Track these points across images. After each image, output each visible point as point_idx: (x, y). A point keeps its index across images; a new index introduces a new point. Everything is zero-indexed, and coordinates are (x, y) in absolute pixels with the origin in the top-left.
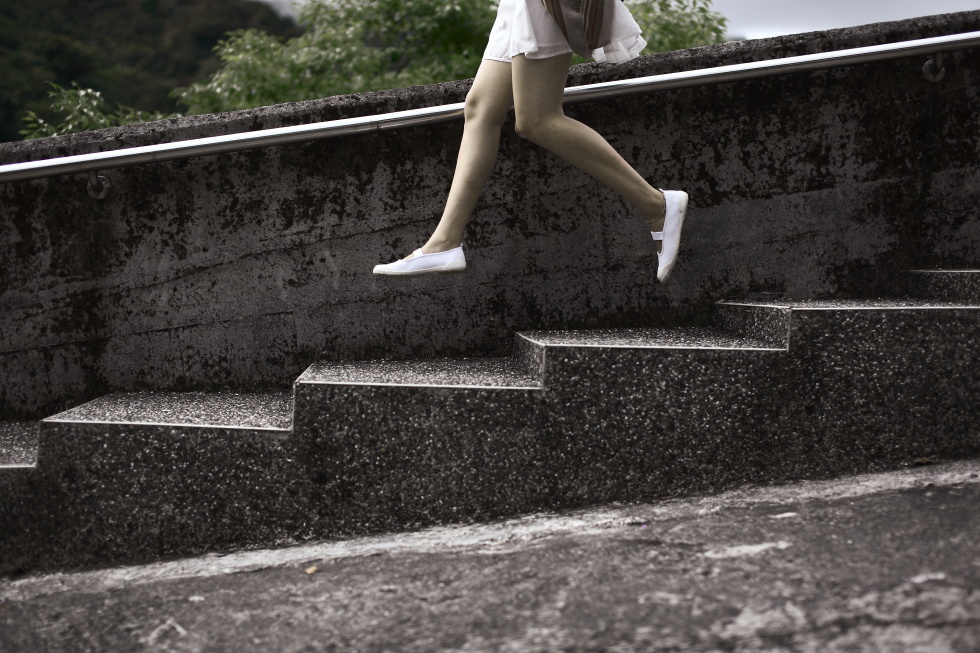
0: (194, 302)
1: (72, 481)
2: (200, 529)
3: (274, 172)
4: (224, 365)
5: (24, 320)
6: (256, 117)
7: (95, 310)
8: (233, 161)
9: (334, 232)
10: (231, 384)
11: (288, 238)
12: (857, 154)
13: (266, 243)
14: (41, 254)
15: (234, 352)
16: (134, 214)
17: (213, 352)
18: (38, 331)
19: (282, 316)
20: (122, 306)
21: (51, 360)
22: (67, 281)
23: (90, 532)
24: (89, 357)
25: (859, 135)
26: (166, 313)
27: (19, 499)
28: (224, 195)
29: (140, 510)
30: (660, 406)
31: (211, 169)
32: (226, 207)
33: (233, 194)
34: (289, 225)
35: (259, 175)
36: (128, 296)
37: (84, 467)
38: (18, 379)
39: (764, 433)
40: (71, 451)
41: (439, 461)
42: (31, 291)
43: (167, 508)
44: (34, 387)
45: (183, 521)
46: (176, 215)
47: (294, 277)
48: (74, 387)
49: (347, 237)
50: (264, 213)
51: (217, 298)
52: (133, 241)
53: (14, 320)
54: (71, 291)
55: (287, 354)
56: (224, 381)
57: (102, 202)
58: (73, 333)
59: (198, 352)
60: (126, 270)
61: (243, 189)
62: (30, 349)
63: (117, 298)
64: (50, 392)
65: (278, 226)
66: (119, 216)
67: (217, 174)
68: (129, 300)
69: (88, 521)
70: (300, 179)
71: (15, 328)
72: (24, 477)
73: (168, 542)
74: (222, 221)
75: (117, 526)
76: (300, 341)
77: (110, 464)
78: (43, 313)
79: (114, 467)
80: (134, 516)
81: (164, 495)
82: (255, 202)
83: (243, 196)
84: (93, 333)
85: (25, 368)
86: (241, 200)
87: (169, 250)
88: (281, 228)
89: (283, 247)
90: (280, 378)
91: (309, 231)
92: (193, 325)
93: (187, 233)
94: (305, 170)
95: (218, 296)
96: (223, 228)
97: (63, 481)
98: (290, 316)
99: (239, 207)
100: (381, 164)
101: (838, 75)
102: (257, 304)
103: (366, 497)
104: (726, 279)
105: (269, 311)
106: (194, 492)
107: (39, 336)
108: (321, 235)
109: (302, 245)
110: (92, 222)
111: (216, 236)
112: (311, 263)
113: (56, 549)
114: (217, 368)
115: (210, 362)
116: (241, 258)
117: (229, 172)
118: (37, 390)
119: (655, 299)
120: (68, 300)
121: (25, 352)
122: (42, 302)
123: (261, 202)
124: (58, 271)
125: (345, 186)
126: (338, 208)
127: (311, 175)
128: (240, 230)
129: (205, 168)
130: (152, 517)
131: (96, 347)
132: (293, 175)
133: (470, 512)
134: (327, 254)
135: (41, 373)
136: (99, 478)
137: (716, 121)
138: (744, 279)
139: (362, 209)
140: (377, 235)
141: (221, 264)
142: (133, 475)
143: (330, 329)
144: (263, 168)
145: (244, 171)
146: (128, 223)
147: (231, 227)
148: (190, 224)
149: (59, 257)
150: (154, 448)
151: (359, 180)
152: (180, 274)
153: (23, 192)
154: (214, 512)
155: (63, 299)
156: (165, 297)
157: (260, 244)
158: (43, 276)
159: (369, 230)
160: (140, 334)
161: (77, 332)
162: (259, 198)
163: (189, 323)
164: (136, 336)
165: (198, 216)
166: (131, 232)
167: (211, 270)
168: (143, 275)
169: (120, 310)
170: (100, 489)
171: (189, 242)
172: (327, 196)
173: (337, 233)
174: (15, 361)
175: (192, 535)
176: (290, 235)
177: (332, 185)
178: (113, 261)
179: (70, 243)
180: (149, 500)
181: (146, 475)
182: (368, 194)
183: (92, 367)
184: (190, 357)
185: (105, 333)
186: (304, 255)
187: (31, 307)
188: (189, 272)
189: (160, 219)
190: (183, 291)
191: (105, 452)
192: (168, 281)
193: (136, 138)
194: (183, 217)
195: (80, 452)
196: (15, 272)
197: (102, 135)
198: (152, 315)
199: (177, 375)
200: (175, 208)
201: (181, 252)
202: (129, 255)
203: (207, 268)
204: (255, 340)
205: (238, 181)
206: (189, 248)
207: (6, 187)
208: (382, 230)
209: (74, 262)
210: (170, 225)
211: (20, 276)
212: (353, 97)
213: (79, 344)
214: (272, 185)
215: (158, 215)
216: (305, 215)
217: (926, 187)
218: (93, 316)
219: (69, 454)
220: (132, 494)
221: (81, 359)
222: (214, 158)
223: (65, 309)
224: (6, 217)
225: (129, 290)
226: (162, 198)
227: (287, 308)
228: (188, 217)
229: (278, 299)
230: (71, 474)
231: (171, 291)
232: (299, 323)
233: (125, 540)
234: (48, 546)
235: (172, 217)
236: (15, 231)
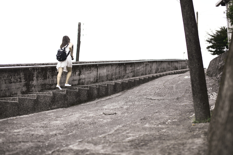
12: (24, 79)
25: (24, 76)
30: (27, 104)
39: (34, 107)
41: (9, 110)
101: (22, 69)
103: (3, 114)
104: (12, 93)
119: (5, 95)
133: (12, 116)
137: (11, 73)
138: (13, 93)
217: (29, 83)
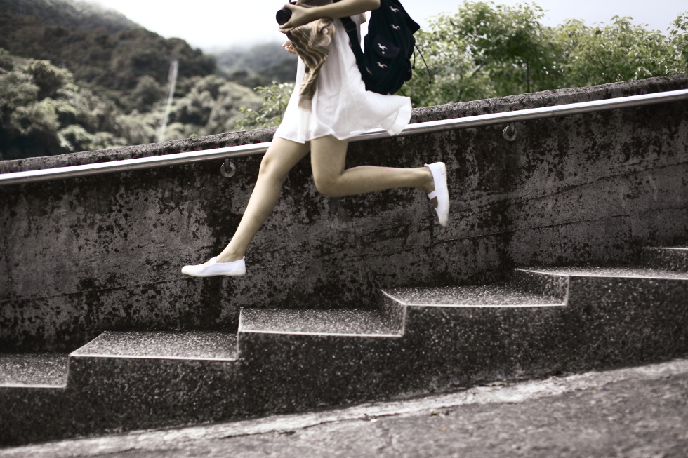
0: (568, 208)
1: (589, 314)
2: (667, 344)
3: (618, 125)
4: (587, 249)
5: (461, 220)
6: (607, 90)
7: (506, 213)
8: (593, 118)
9: (655, 164)
10: (591, 261)
11: (627, 167)
13: (613, 170)
14: (472, 176)
15: (593, 240)
16: (531, 151)
17: (580, 241)
18: (469, 227)
19: (623, 217)
20: (523, 211)
21: (478, 245)
22: (489, 194)
23: (598, 347)
24: (502, 244)
26: (551, 215)
27: (556, 326)
28: (587, 139)
29: (630, 333)
31: (580, 122)
32: (589, 147)
33: (593, 139)
34: (627, 159)
35: (609, 127)
36: (527, 204)
37: (596, 305)
38: (456, 259)
40: (589, 295)
42: (465, 201)
43: (647, 331)
44: (466, 264)
45: (656, 339)
46: (558, 152)
47: (630, 193)
48: (492, 264)
49: (662, 167)
50: (612, 152)
51: (582, 206)
52: (531, 168)
53: (454, 219)
54: (491, 201)
55: (626, 242)
56: (587, 259)
57: (511, 143)
58: (492, 228)
59: (571, 241)
60: (526, 187)
61: (599, 136)
62: (464, 239)
63: (520, 205)
64: (476, 267)
65: (621, 159)
66: (522, 153)
67: (583, 126)
68: (527, 207)
69: (598, 340)
70: (634, 130)
71: (455, 224)
72: (559, 312)
73: (646, 353)
74: (586, 156)
75: (616, 342)
76: (634, 234)
77: (612, 303)
78: (472, 215)
79: (614, 305)
80: (626, 336)
81: (645, 322)
82: (607, 144)
83: (599, 140)
84: (504, 228)
85: (461, 251)
86: (598, 143)
87: (553, 174)
88: (622, 161)
89: (623, 173)
90: (621, 258)
91: (640, 163)
92: (567, 223)
93: (564, 164)
94: (637, 124)
95: (583, 204)
96: (587, 161)
97: (583, 314)
98: (628, 218)
99: (597, 147)
100: (683, 121)
102: (607, 210)
105: (615, 214)
106: (663, 320)
107: (470, 230)
108: (647, 166)
109: (635, 172)
110: (504, 156)
111: (582, 166)
112: (640, 183)
113: (577, 358)
114: (582, 251)
115: (578, 247)
116: (598, 180)
117: (590, 125)
118: (468, 265)
120: (489, 207)
121: (461, 240)
122: (472, 208)
123: (611, 144)
124: (483, 188)
125: (661, 134)
126: (657, 149)
127: (641, 127)
128: (597, 162)
129: (576, 122)
130: (637, 337)
131: (506, 237)
132: (630, 127)
134: (650, 178)
135: (471, 255)
136: (605, 312)
139: (672, 149)
140: (681, 166)
141: (585, 184)
142: (626, 310)
143: (652, 226)
144: (611, 122)
145: (600, 124)
146: (528, 157)
147: (592, 160)
148: (566, 158)
149: (483, 179)
150: (640, 292)
151: (670, 130)
152: (560, 190)
153: (461, 136)
154: (675, 333)
155: (486, 206)
156: (550, 206)
157: (609, 171)
158: (473, 191)
159: (676, 163)
160: (534, 229)
161: (494, 228)
162: (609, 142)
163: (565, 222)
164: (532, 230)
165: (571, 153)
166: (529, 162)
167: (579, 188)
168: (536, 191)
169: (522, 213)
170: (606, 319)
171: (566, 169)
172: (650, 141)
173: (657, 165)
174: (454, 246)
175: (661, 348)
176: (628, 166)
177: (654, 134)
178: (518, 181)
179: (491, 169)
180: (637, 326)
181: (634, 310)
182: (675, 140)
183: (504, 250)
184: (565, 244)
185: (512, 229)
186: (636, 179)
187: (465, 211)
188: (565, 189)
189: (548, 155)
190: (561, 201)
191: (610, 295)
192: (552, 194)
193: (533, 102)
194: (562, 153)
195: (594, 296)
196: (455, 188)
197: (509, 100)
198: (542, 217)
199: (557, 255)
200: (557, 148)
201: (561, 176)
202: (528, 177)
203: (577, 186)
204: (606, 232)
205: (596, 131)
206: (566, 173)
207: (450, 133)
208: (683, 163)
209: (493, 182)
210: (554, 158)
211: (459, 191)
212: (665, 79)
213: (496, 235)
214: (617, 134)
215: (546, 152)
216: (637, 153)
218: (504, 217)
219: (588, 297)
220: (626, 322)
221: (497, 245)
222: (581, 116)
223: (486, 213)
224: (450, 152)
225: (527, 200)
226: (549, 141)
227: (625, 212)
228: (565, 154)
229: (620, 207)
230: (588, 310)
231: (554, 201)
232: (633, 222)
233: (620, 352)
234: (573, 356)
235: (555, 153)
236: (456, 162)
